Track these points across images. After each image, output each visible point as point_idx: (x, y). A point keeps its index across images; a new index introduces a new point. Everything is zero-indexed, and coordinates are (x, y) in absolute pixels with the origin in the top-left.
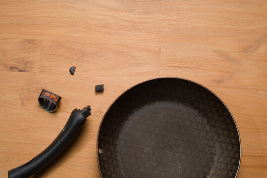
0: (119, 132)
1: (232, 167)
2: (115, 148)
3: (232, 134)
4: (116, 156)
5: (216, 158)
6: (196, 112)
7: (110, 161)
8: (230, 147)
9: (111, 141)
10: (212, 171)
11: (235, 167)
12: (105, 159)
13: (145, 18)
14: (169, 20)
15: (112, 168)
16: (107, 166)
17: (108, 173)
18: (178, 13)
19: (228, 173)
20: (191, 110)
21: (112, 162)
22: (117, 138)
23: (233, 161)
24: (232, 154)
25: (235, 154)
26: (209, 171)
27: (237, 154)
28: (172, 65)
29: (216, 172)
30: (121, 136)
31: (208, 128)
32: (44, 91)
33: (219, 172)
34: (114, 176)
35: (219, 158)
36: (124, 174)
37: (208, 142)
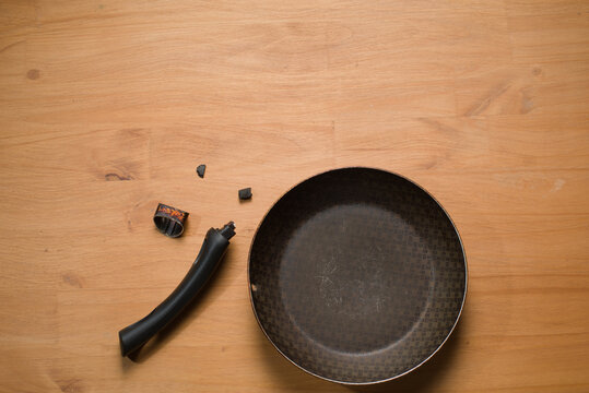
0: (281, 257)
1: (456, 295)
2: (277, 283)
3: (452, 244)
4: (280, 294)
5: (432, 284)
6: (397, 217)
7: (271, 302)
8: (451, 265)
9: (269, 271)
10: (428, 305)
11: (460, 294)
12: (262, 299)
13: (304, 79)
14: (343, 78)
15: (274, 312)
16: (266, 309)
17: (270, 320)
18: (357, 65)
19: (451, 304)
20: (388, 215)
21: (274, 303)
22: (279, 267)
23: (458, 285)
24: (455, 275)
25: (459, 275)
26: (424, 304)
27: (462, 275)
28: (353, 147)
29: (434, 305)
30: (284, 263)
31: (417, 239)
32: (161, 206)
33: (438, 305)
34: (277, 323)
35: (437, 284)
36: (293, 320)
37: (419, 261)
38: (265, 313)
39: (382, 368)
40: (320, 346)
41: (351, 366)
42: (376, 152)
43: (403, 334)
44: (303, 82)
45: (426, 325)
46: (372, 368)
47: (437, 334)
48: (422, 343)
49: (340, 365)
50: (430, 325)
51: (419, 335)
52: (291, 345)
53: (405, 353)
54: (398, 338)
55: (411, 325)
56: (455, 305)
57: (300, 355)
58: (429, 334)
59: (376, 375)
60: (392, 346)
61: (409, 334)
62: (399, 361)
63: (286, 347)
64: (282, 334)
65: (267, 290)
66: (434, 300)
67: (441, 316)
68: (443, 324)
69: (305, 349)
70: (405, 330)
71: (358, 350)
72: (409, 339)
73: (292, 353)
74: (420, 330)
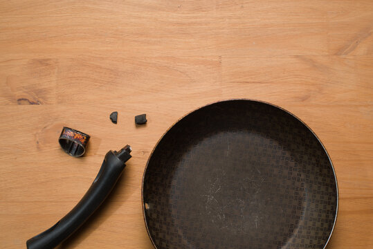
0: (171, 177)
1: (327, 216)
2: (168, 201)
3: (325, 171)
4: (170, 211)
5: (305, 204)
6: (275, 144)
7: (162, 218)
8: (323, 189)
9: (161, 191)
10: (301, 223)
11: (331, 216)
12: (154, 216)
13: (196, 18)
14: (230, 18)
15: (164, 228)
16: (157, 226)
17: (161, 235)
18: (242, 7)
19: (322, 224)
20: (267, 141)
21: (165, 219)
22: (169, 187)
23: (329, 208)
24: (326, 198)
25: (330, 199)
26: (297, 222)
27: (333, 198)
28: (238, 80)
29: (306, 223)
30: (174, 182)
31: (292, 164)
32: (66, 129)
33: (310, 224)
34: (168, 237)
35: (309, 204)
36: (181, 234)
37: (294, 184)
38: (156, 230)
42: (258, 85)
44: (194, 20)
45: (298, 241)
50: (303, 241)
55: (285, 240)
56: (326, 225)
64: (171, 247)
65: (159, 208)
66: (306, 218)
67: (313, 233)
68: (315, 242)
70: (280, 244)
74: (293, 245)
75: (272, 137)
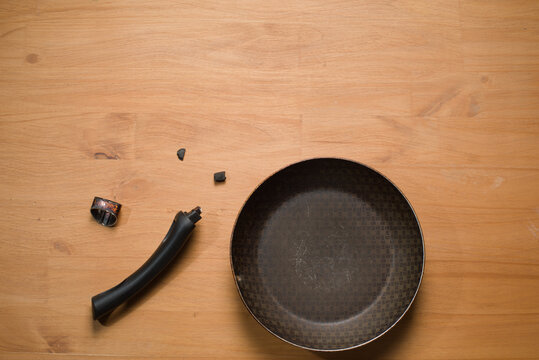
0: (257, 247)
1: (416, 259)
2: (257, 270)
3: (406, 215)
4: (261, 280)
5: (393, 252)
6: (353, 197)
7: (254, 288)
8: (408, 233)
9: (249, 262)
10: (392, 270)
11: (419, 257)
12: (247, 287)
14: (312, 76)
15: (259, 297)
16: (252, 296)
17: (256, 305)
18: (325, 65)
19: (413, 268)
20: (345, 196)
21: (258, 289)
22: (256, 256)
23: (416, 250)
24: (412, 242)
25: (415, 241)
26: (388, 270)
27: (419, 240)
28: (318, 139)
29: (397, 270)
30: (260, 251)
31: (374, 214)
33: (401, 269)
34: (263, 306)
35: (397, 251)
36: (276, 301)
37: (378, 233)
38: (251, 300)
39: (361, 332)
40: (303, 320)
41: (333, 335)
43: (374, 299)
45: (392, 288)
46: (351, 333)
47: (404, 295)
48: (392, 305)
49: (324, 334)
50: (397, 288)
51: (388, 297)
52: (278, 323)
53: (379, 315)
54: (369, 304)
55: (379, 290)
56: (416, 268)
57: (288, 332)
58: (397, 297)
59: (357, 339)
60: (366, 310)
61: (379, 298)
62: (374, 323)
63: (275, 326)
64: (269, 315)
65: (250, 279)
66: (396, 265)
67: (405, 278)
68: (408, 286)
69: (291, 325)
70: (375, 295)
71: (337, 319)
72: (379, 303)
73: (280, 331)
74: (388, 293)
75: (349, 191)
